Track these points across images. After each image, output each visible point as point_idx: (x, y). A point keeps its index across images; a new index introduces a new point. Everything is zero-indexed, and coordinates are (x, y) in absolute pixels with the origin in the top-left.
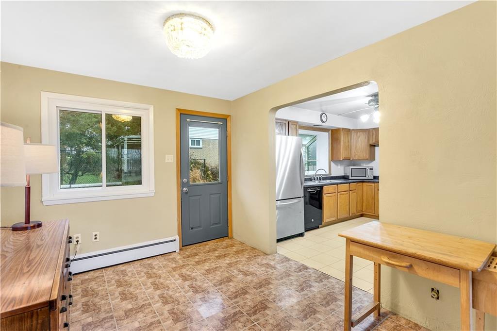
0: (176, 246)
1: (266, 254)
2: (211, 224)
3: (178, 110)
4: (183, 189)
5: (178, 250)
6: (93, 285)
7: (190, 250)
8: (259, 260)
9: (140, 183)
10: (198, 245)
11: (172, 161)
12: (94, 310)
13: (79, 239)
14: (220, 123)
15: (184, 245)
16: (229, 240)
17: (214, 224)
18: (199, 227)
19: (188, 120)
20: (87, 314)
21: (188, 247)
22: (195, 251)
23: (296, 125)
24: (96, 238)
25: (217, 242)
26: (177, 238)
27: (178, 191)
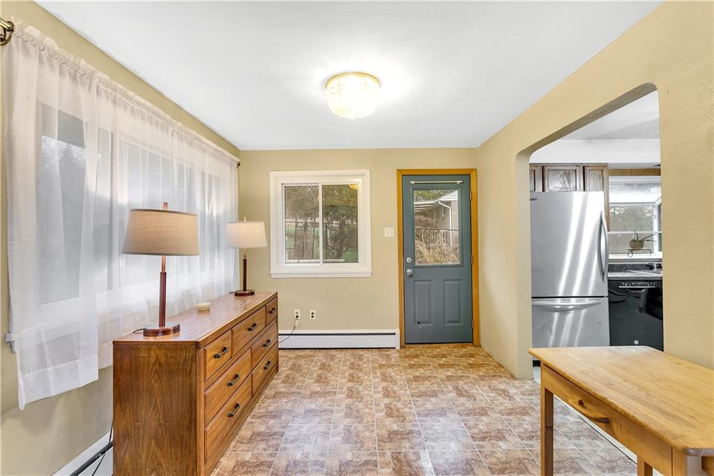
0: (395, 342)
1: (513, 377)
2: (446, 321)
3: (399, 171)
4: (406, 270)
5: (398, 347)
6: (302, 362)
7: (413, 350)
8: (495, 382)
9: (356, 260)
10: (426, 346)
11: (392, 236)
12: (291, 383)
13: (299, 315)
14: (458, 182)
15: (406, 343)
16: (473, 348)
17: (449, 322)
18: (428, 322)
19: (413, 182)
20: (284, 385)
21: (413, 346)
22: (418, 352)
23: (602, 171)
24: (313, 317)
25: (454, 348)
26: (397, 331)
27: (400, 273)
